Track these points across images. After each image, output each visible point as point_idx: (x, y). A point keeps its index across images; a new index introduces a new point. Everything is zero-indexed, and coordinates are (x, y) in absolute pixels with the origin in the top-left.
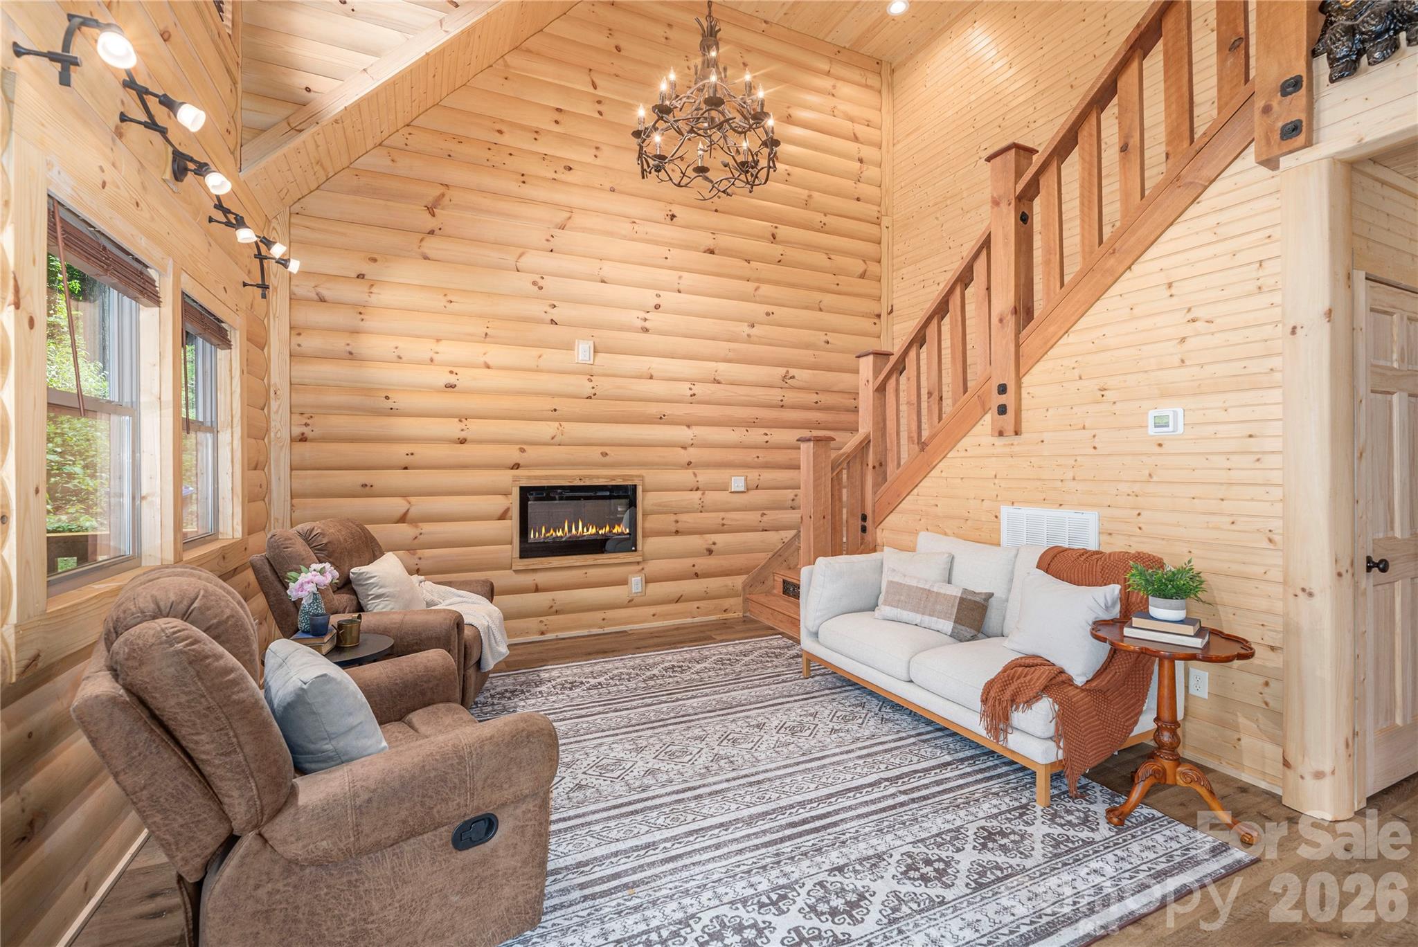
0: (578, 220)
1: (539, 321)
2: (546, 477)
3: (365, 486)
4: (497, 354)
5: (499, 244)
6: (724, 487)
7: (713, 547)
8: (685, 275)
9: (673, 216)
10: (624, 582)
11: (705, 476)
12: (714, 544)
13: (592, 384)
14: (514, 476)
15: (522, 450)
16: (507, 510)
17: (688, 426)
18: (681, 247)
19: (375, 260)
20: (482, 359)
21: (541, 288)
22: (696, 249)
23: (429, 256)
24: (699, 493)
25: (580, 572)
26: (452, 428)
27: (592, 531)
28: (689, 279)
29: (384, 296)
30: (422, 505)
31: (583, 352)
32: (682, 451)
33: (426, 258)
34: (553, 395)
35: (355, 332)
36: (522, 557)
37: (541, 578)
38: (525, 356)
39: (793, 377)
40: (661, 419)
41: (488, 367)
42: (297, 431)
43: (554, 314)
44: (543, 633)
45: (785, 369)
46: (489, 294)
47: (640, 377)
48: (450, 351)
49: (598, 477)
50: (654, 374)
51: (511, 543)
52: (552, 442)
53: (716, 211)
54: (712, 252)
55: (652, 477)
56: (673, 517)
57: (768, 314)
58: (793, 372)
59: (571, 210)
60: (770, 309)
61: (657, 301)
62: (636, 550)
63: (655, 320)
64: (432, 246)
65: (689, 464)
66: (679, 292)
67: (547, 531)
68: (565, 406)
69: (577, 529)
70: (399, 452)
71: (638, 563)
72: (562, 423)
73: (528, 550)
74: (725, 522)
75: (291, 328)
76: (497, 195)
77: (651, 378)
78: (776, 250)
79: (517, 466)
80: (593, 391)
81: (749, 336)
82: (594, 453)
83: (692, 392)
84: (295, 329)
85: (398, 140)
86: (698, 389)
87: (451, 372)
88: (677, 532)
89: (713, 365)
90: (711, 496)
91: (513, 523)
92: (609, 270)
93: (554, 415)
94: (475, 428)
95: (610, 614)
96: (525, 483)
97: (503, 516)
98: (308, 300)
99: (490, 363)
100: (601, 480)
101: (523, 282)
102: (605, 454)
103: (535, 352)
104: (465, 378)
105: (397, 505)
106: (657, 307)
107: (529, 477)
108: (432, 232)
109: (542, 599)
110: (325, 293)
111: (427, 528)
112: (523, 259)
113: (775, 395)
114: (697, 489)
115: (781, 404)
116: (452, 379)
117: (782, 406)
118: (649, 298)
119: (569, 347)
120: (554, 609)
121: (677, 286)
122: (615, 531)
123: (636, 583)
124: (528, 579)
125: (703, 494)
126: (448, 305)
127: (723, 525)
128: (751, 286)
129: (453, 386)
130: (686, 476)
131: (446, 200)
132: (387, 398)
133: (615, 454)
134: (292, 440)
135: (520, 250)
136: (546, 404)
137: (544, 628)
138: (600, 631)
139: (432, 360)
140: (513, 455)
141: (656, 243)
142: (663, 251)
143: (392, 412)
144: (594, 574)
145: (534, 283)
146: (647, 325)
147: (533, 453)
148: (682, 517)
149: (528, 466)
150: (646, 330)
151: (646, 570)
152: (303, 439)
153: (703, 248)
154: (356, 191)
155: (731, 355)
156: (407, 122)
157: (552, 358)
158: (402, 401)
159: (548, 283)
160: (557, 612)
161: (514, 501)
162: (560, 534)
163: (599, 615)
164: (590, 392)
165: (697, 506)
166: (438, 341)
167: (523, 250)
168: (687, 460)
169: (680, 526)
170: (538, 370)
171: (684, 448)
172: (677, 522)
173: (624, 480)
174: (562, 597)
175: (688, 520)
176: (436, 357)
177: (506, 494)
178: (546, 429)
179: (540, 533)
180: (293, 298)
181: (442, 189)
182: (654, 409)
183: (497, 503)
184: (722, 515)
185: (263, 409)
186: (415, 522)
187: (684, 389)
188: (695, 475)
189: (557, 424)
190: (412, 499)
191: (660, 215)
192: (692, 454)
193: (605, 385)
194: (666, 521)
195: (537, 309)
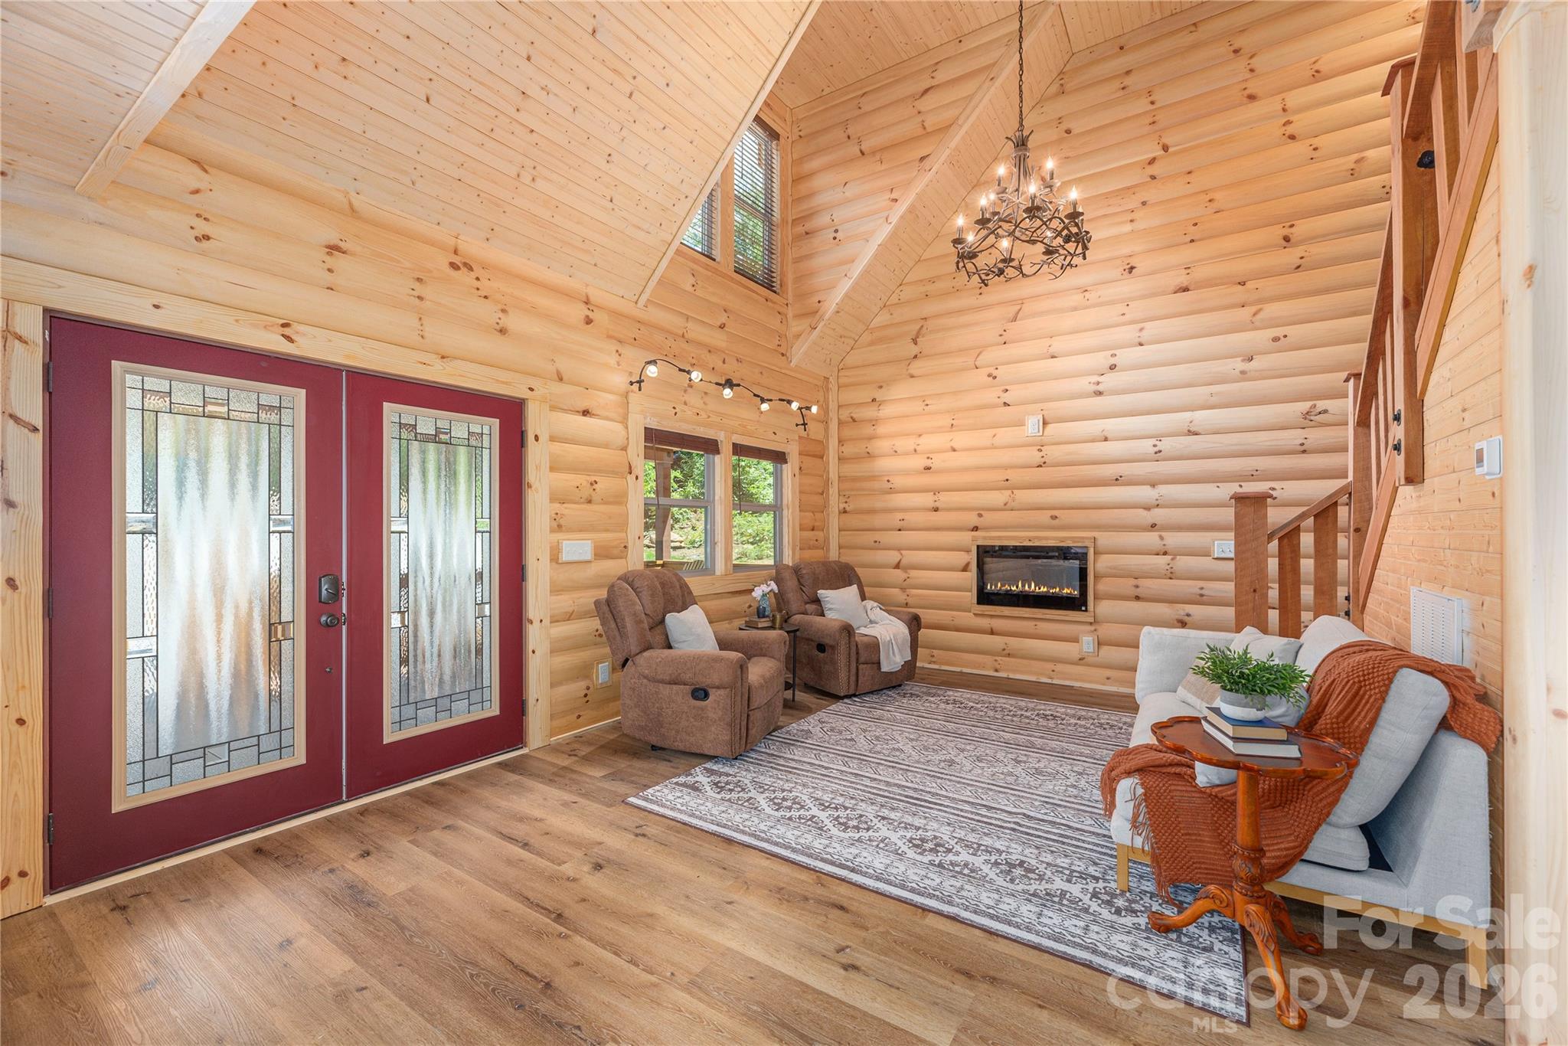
0: (1026, 308)
1: (994, 406)
2: (999, 538)
3: (876, 542)
4: (961, 439)
5: (961, 351)
6: (1206, 553)
7: (1186, 619)
8: (1148, 325)
9: (1132, 268)
10: (1076, 640)
11: (1173, 539)
12: (1188, 615)
13: (1042, 454)
14: (973, 536)
15: (980, 515)
16: (968, 565)
17: (1153, 486)
18: (1144, 297)
19: (881, 387)
20: (948, 445)
21: (995, 378)
22: (1163, 293)
23: (915, 374)
24: (1168, 558)
25: (1031, 624)
26: (927, 500)
27: (1044, 589)
28: (1152, 329)
29: (887, 411)
30: (910, 557)
31: (1032, 426)
32: (1144, 513)
33: (912, 377)
34: (1006, 468)
35: (871, 438)
36: (979, 603)
37: (997, 624)
38: (983, 438)
39: (1325, 411)
40: (1117, 481)
41: (954, 450)
42: (842, 506)
43: (1006, 397)
44: (996, 671)
45: (1311, 403)
46: (955, 393)
47: (1093, 441)
48: (928, 442)
49: (1046, 538)
50: (1109, 436)
51: (971, 591)
52: (1005, 507)
53: (1192, 241)
54: (1186, 290)
55: (1105, 539)
56: (1133, 582)
57: (1276, 339)
58: (1321, 405)
59: (1022, 301)
60: (1279, 332)
61: (1113, 361)
62: (1086, 611)
63: (1109, 381)
64: (916, 367)
65: (1153, 526)
66: (1141, 344)
67: (1002, 585)
68: (1015, 476)
69: (1030, 587)
70: (895, 519)
71: (1091, 623)
72: (1015, 491)
73: (985, 597)
74: (1202, 592)
75: (839, 442)
76: (960, 312)
77: (1106, 439)
78: (1292, 256)
79: (976, 529)
80: (1043, 460)
81: (1243, 372)
82: (1044, 517)
83: (1156, 449)
84: (841, 442)
85: (894, 299)
86: (1166, 445)
87: (928, 458)
88: (1137, 598)
89: (1187, 415)
90: (1184, 563)
91: (972, 575)
92: (1057, 345)
93: (1007, 485)
94: (945, 499)
95: (1059, 667)
96: (981, 543)
97: (965, 569)
98: (847, 422)
99: (955, 447)
100: (1050, 541)
101: (981, 376)
102: (1054, 518)
103: (990, 432)
104: (937, 462)
105: (893, 557)
106: (1113, 367)
107: (985, 538)
108: (916, 357)
109: (997, 641)
110: (854, 416)
111: (914, 573)
112: (980, 357)
113: (1293, 437)
114: (1165, 553)
115: (1302, 448)
116: (928, 463)
117: (1304, 452)
118: (1102, 359)
119: (1021, 423)
120: (1006, 652)
121: (1138, 340)
122: (1065, 591)
123: (1088, 643)
124: (984, 623)
125: (1172, 559)
126: (926, 408)
127: (1202, 595)
128: (1247, 312)
129: (929, 468)
130: (1151, 539)
131: (924, 330)
132: (888, 481)
133: (1065, 517)
134: (840, 512)
135: (978, 351)
136: (1000, 476)
137: (998, 667)
138: (1049, 681)
139: (915, 451)
140: (972, 519)
141: (1112, 303)
142: (1121, 308)
143: (891, 491)
144: (1045, 627)
145: (989, 376)
146: (1100, 388)
147: (989, 518)
148: (1140, 582)
149: (987, 529)
150: (1100, 393)
151: (1099, 633)
152: (845, 512)
153: (1172, 288)
154: (872, 343)
155: (1214, 400)
156: (900, 282)
157: (1006, 435)
158: (898, 482)
159: (1002, 372)
160: (1009, 655)
161: (973, 558)
162: (1014, 588)
163: (1050, 666)
164: (1039, 460)
165: (1164, 572)
166: (920, 435)
167: (980, 349)
168: (1151, 521)
169: (1139, 592)
170: (993, 447)
171: (1148, 508)
172: (1137, 587)
173: (1074, 542)
174: (1014, 643)
175: (1149, 586)
176: (918, 448)
177: (968, 551)
178: (998, 498)
179: (996, 586)
180: (840, 423)
181: (922, 323)
182: (1110, 471)
183: (961, 558)
184: (1201, 584)
185: (822, 494)
186: (906, 569)
187: (1146, 446)
188: (1161, 538)
189: (1010, 492)
190: (903, 552)
191: (1116, 273)
192: (1158, 515)
193: (1053, 453)
194: (1126, 585)
195: (991, 396)
